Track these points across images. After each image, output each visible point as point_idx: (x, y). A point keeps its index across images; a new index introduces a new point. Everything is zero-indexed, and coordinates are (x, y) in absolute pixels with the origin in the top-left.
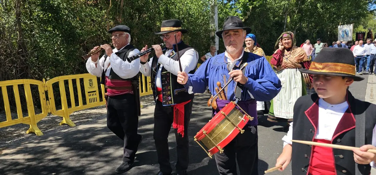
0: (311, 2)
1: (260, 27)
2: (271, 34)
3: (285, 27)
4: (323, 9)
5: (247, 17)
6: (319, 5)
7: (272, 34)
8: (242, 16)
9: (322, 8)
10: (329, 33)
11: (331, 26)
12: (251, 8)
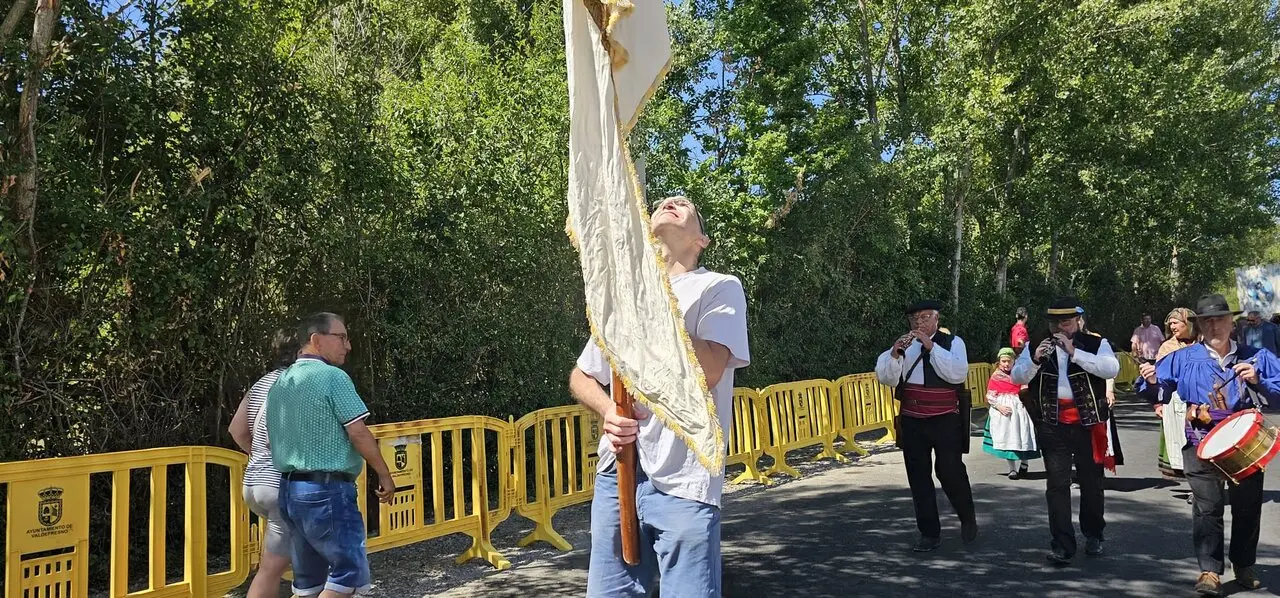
0: (1053, 162)
1: (850, 253)
2: (901, 283)
3: (958, 257)
4: (1102, 190)
5: (785, 210)
6: (1085, 175)
7: (904, 282)
8: (764, 206)
9: (1099, 187)
10: (1136, 285)
11: (1142, 259)
12: (800, 175)
